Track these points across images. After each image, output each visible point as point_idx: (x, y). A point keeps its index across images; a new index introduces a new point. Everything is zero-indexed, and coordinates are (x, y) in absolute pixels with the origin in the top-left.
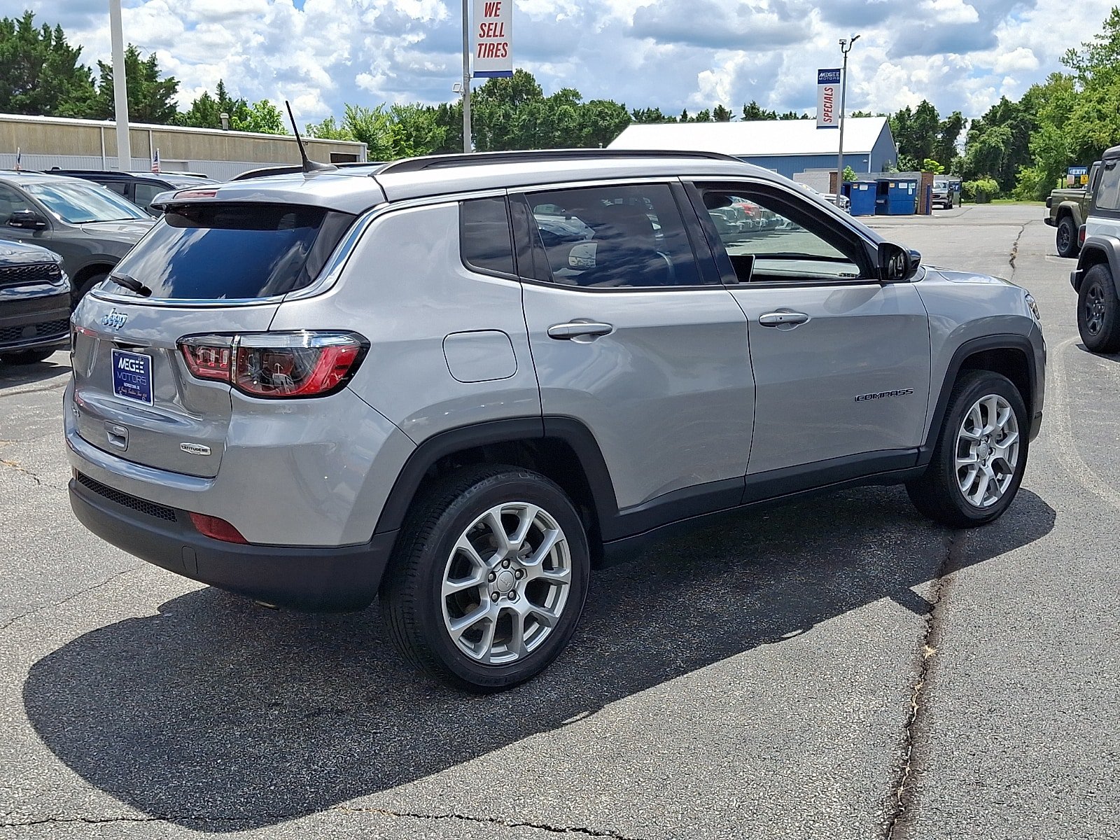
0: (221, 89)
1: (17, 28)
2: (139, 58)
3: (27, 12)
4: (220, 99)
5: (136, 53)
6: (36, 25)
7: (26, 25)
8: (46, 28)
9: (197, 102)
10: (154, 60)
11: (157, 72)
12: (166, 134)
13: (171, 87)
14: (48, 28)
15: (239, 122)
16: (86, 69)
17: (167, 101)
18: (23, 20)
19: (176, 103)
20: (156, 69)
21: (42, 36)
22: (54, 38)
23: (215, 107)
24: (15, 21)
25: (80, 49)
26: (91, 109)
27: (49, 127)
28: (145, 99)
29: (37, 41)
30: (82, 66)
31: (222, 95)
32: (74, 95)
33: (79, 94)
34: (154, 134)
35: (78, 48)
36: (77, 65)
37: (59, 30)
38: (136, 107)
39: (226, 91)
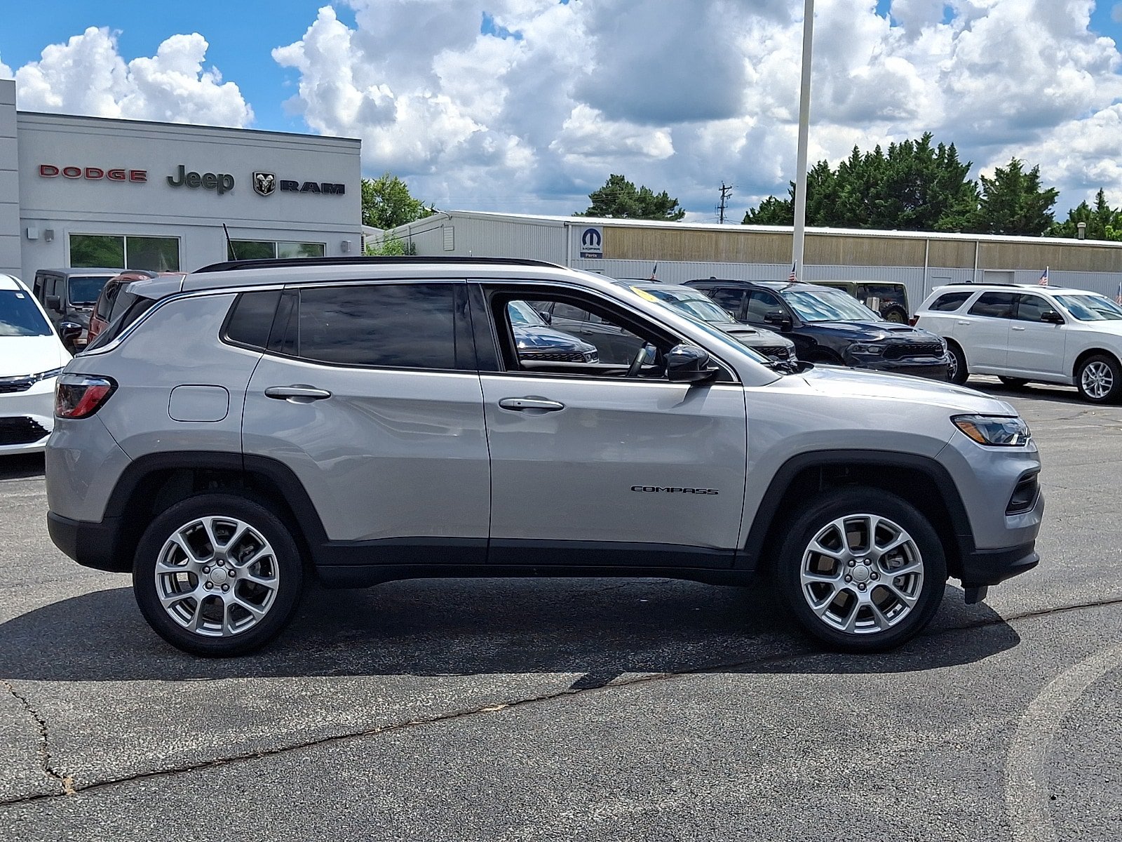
0: (1101, 197)
1: (915, 149)
2: (1021, 171)
3: (926, 133)
4: (1098, 208)
5: (1019, 166)
6: (933, 145)
7: (923, 145)
8: (941, 147)
9: (1073, 211)
10: (1036, 172)
11: (1038, 183)
12: (993, 245)
13: (1050, 197)
14: (944, 147)
15: (1112, 230)
16: (973, 184)
17: (1044, 212)
18: (921, 141)
19: (1053, 213)
20: (1037, 181)
21: (936, 155)
22: (946, 156)
23: (1092, 216)
24: (914, 143)
25: (969, 165)
26: (969, 222)
27: (875, 241)
28: (1021, 210)
29: (930, 159)
30: (970, 182)
31: (1101, 203)
32: (955, 209)
33: (960, 208)
34: (981, 245)
35: (967, 164)
36: (965, 181)
37: (952, 148)
38: (1012, 219)
39: (1105, 200)
